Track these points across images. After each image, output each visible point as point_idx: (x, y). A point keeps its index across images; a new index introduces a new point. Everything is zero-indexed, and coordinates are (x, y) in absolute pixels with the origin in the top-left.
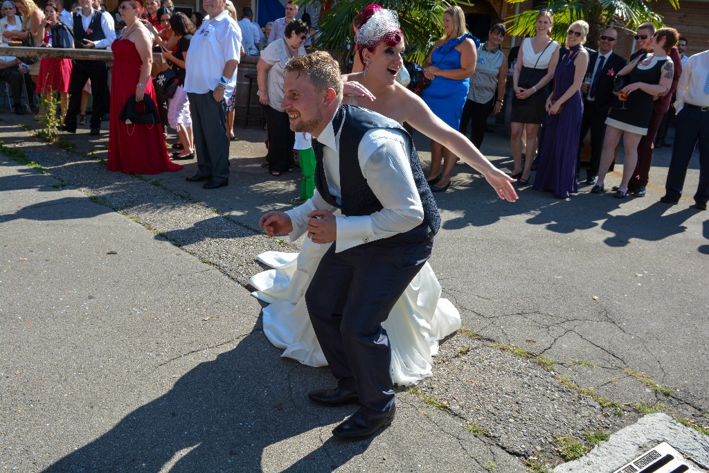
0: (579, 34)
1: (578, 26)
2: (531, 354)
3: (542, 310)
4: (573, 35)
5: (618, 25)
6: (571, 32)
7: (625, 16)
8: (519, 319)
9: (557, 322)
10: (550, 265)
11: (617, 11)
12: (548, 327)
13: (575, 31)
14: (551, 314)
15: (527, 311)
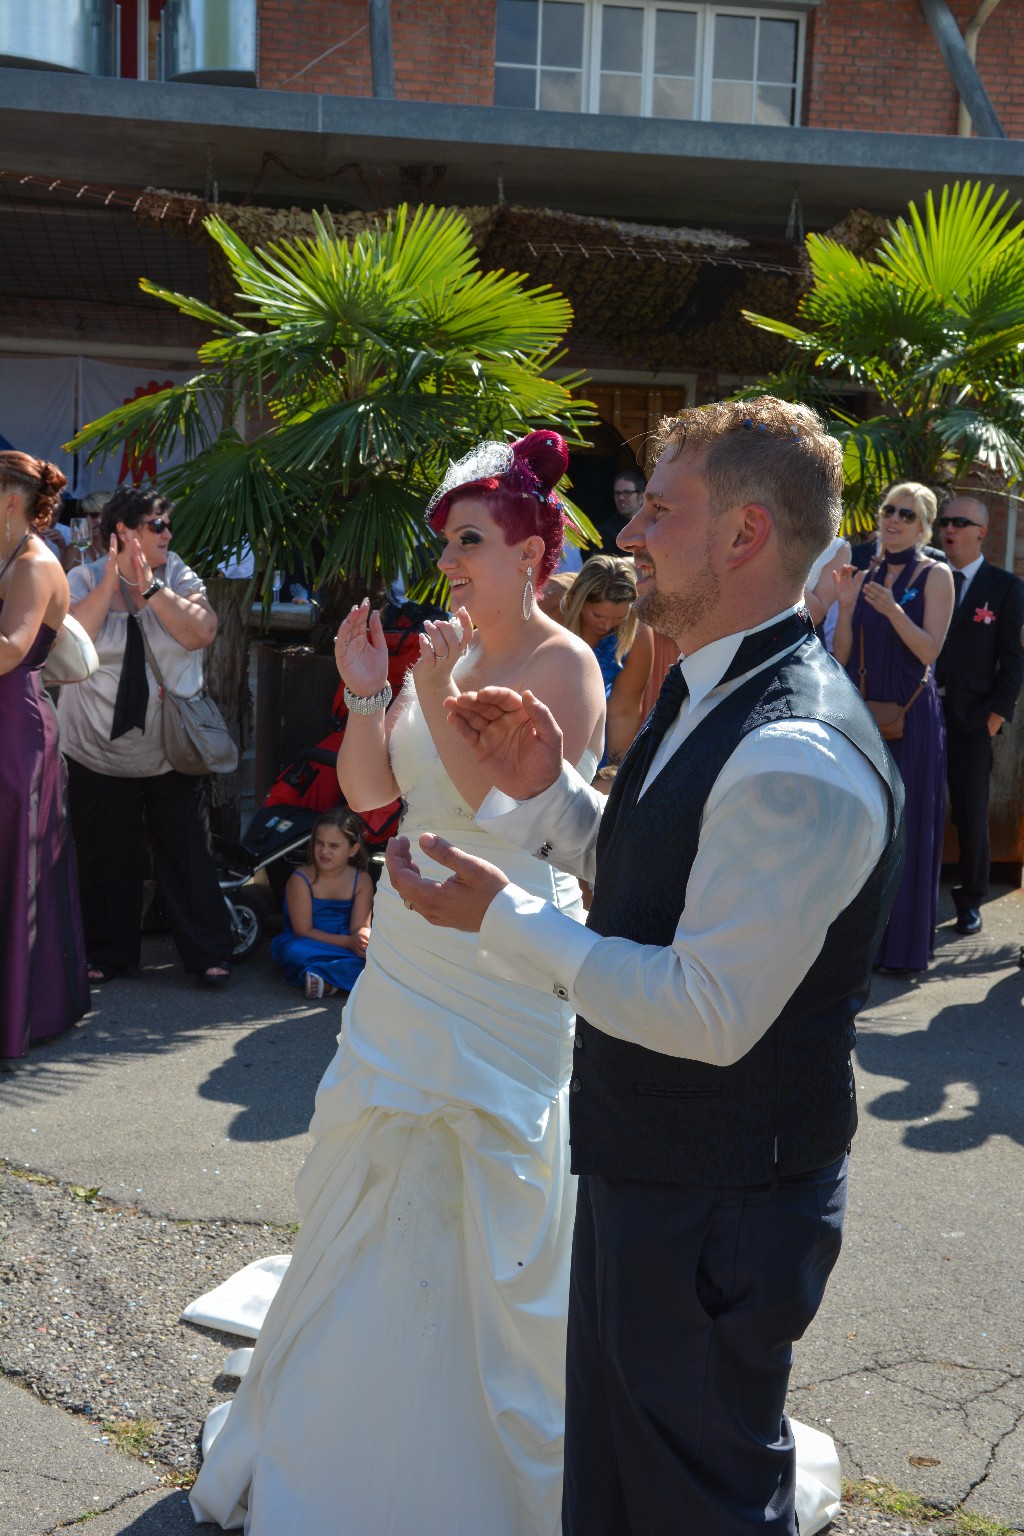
0: (909, 515)
1: (907, 494)
2: (935, 1507)
3: (932, 1351)
4: (896, 516)
5: (988, 487)
6: (890, 510)
7: (1005, 467)
8: (869, 1389)
9: (982, 1386)
10: (921, 1198)
11: (982, 454)
12: (961, 1407)
13: (899, 507)
14: (960, 1360)
15: (890, 1358)
